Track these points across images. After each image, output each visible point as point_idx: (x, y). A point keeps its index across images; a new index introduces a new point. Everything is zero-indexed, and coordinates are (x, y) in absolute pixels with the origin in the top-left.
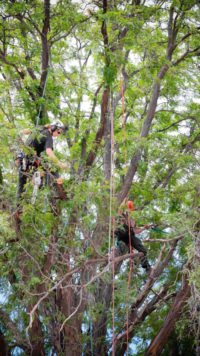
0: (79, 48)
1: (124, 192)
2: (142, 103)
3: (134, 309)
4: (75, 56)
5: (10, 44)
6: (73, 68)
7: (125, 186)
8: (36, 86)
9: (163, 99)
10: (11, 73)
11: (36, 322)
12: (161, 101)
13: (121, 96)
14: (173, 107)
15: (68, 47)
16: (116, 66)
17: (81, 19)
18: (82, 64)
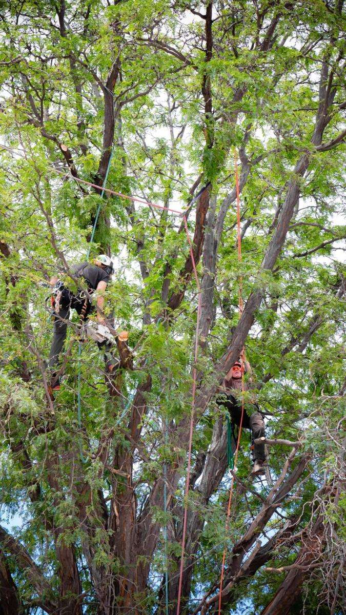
0: (171, 108)
1: (230, 358)
2: (273, 205)
3: (237, 555)
4: (163, 121)
5: (54, 102)
6: (160, 142)
7: (232, 348)
8: (91, 175)
9: (310, 199)
10: (51, 150)
11: (71, 568)
12: (306, 204)
13: (235, 196)
14: (325, 214)
15: (153, 105)
16: (223, 148)
17: (172, 67)
18: (176, 136)
